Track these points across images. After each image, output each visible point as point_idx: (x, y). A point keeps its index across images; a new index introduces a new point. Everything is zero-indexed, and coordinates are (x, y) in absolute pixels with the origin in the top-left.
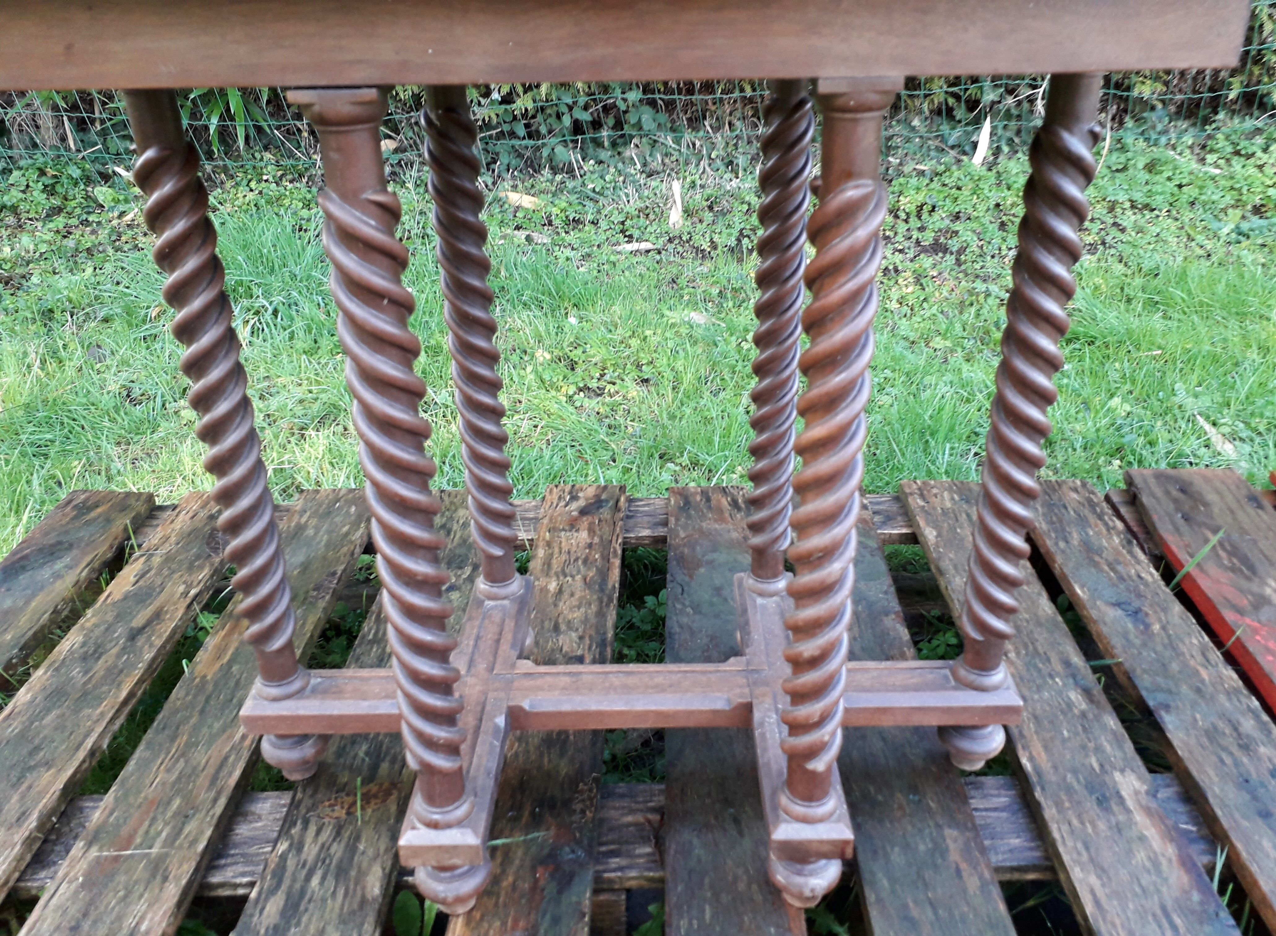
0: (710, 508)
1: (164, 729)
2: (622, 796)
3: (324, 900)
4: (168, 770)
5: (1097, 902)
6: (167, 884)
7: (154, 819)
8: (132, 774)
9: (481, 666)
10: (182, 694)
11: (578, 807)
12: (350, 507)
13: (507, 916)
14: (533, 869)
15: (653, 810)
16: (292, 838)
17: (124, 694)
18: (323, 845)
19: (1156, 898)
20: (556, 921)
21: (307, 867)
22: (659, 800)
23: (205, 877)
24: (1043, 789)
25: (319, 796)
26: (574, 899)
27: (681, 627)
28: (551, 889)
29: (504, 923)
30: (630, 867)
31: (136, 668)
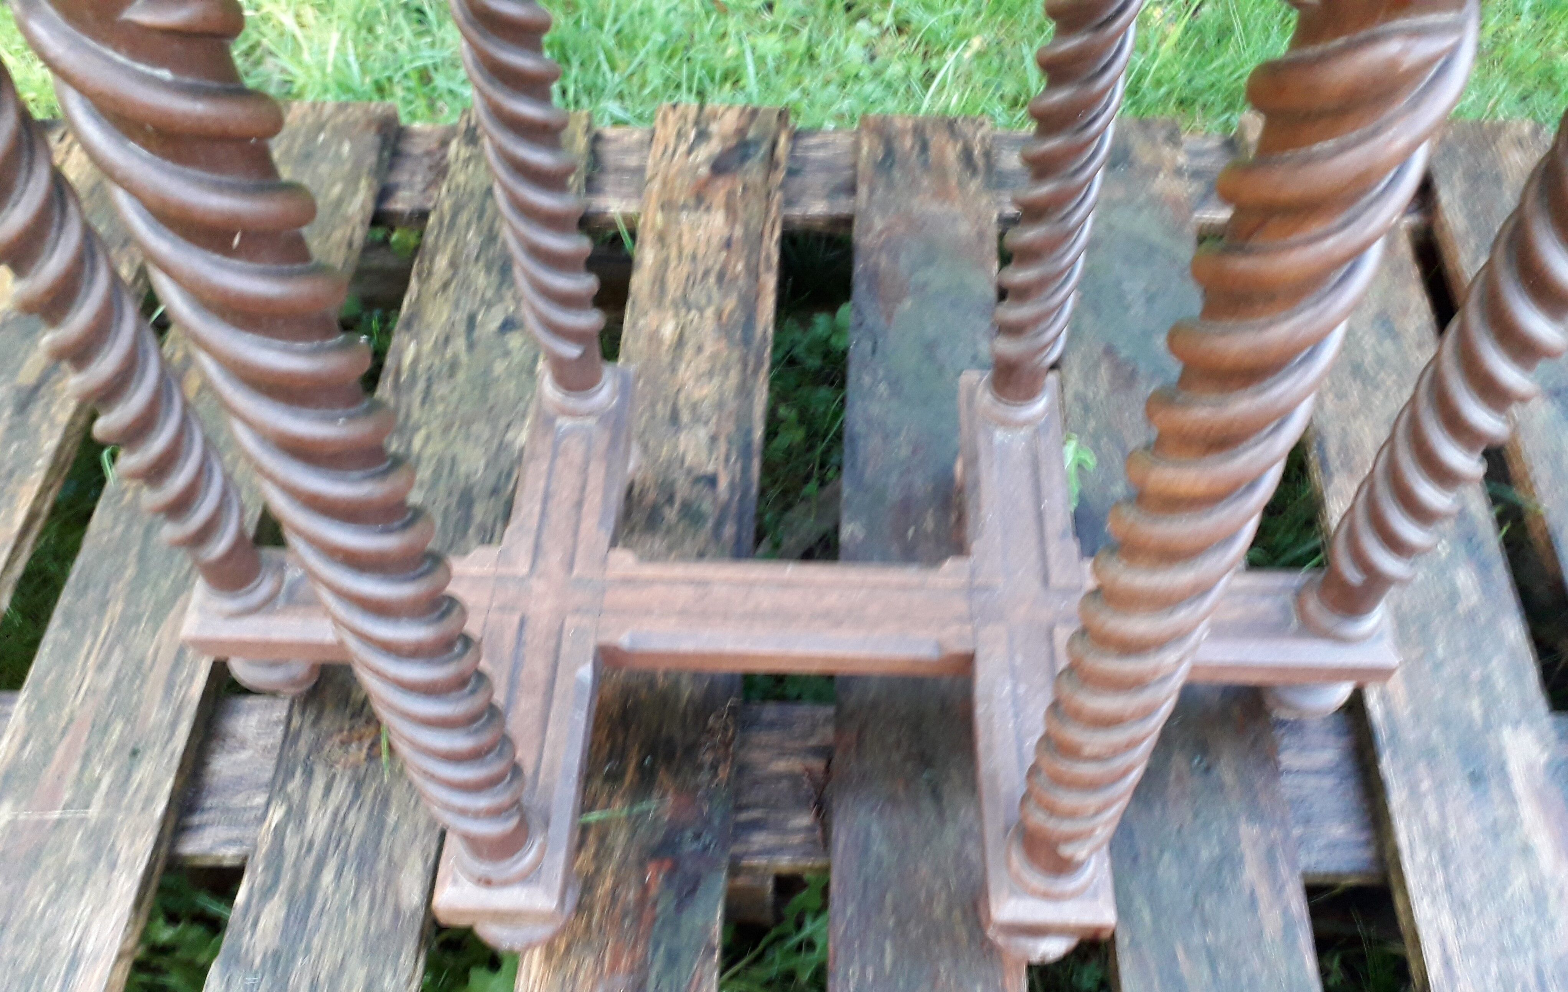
0: (926, 165)
1: (86, 587)
2: (772, 725)
3: (341, 912)
4: (101, 668)
5: (1447, 963)
6: (116, 873)
7: (87, 757)
8: (48, 672)
9: (554, 559)
10: (108, 521)
11: (708, 758)
12: (340, 144)
13: (603, 948)
14: (642, 864)
15: (817, 751)
16: (288, 798)
17: (20, 518)
18: (335, 814)
19: (1531, 956)
20: (673, 959)
21: (314, 853)
22: (826, 735)
23: (173, 845)
24: (1394, 754)
25: (325, 724)
26: (699, 922)
27: (868, 421)
28: (666, 904)
29: (599, 961)
30: (780, 850)
31: (32, 471)
